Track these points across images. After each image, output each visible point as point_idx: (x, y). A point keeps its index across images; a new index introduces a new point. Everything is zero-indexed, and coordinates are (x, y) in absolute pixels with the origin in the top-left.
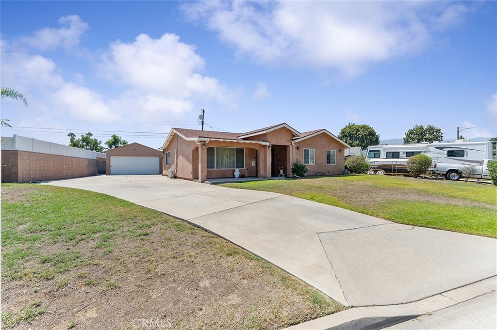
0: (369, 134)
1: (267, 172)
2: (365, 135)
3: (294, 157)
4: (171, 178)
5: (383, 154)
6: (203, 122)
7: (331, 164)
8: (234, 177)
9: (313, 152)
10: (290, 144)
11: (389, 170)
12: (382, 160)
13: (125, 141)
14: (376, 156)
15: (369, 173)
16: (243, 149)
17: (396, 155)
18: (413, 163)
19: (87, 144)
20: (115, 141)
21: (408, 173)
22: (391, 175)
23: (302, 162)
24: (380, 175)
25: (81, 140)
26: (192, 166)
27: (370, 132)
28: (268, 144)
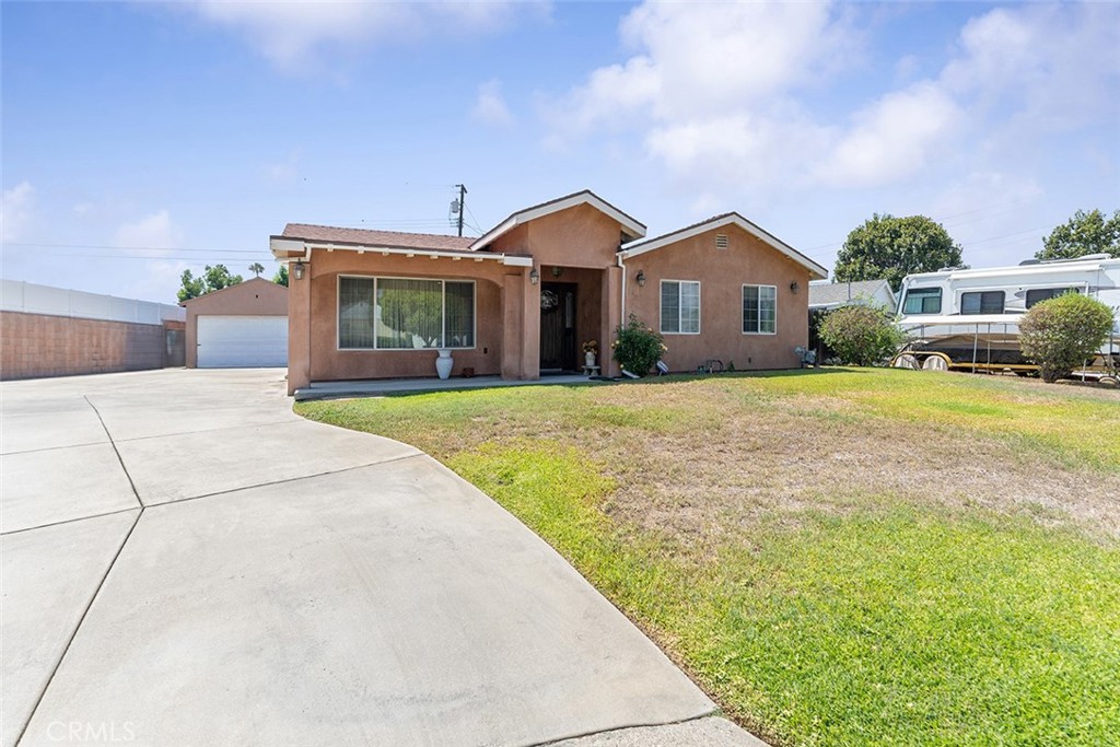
0: (929, 244)
1: (526, 361)
2: (916, 245)
3: (622, 307)
5: (950, 301)
7: (760, 333)
8: (438, 377)
9: (696, 290)
10: (611, 263)
11: (965, 355)
12: (949, 320)
14: (929, 306)
15: (898, 365)
16: (471, 285)
17: (991, 302)
18: (1043, 327)
21: (1024, 363)
22: (969, 370)
23: (653, 324)
24: (936, 371)
27: (931, 237)
28: (527, 262)
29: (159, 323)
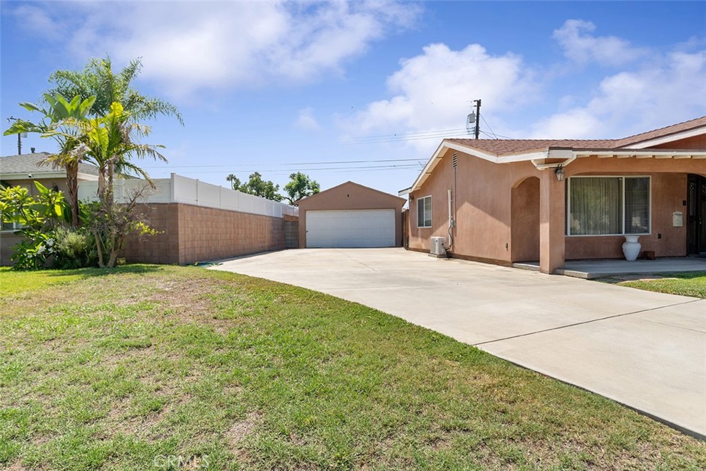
4: (441, 256)
6: (477, 127)
8: (623, 258)
13: (315, 182)
16: (648, 179)
19: (258, 192)
20: (300, 184)
25: (250, 185)
26: (510, 229)
29: (281, 217)
